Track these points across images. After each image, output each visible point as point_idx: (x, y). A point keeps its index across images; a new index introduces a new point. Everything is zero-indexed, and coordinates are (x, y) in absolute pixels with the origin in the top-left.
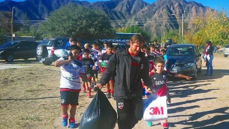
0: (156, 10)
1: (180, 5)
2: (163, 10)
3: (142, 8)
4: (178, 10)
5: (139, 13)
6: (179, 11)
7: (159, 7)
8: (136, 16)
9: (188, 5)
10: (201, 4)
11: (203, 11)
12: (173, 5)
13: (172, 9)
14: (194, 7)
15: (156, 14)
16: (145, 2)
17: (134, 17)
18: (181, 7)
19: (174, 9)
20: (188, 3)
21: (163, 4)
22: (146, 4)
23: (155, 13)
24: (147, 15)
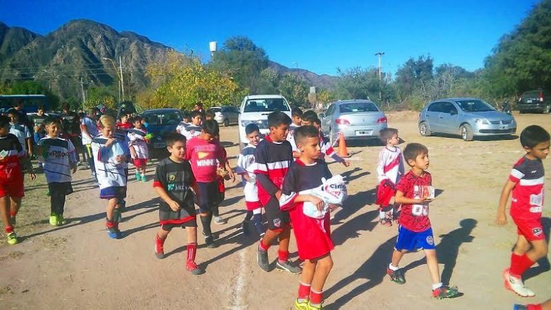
0: (57, 47)
1: (105, 37)
2: (71, 48)
3: (25, 45)
4: (102, 49)
5: (21, 55)
6: (106, 50)
7: (64, 42)
8: (14, 60)
9: (123, 39)
10: (146, 38)
11: (152, 50)
12: (92, 39)
13: (89, 46)
14: (134, 44)
15: (57, 56)
16: (32, 33)
17: (8, 62)
18: (109, 43)
19: (94, 45)
20: (122, 36)
21: (70, 37)
22: (34, 36)
23: (55, 53)
24: (37, 57)
